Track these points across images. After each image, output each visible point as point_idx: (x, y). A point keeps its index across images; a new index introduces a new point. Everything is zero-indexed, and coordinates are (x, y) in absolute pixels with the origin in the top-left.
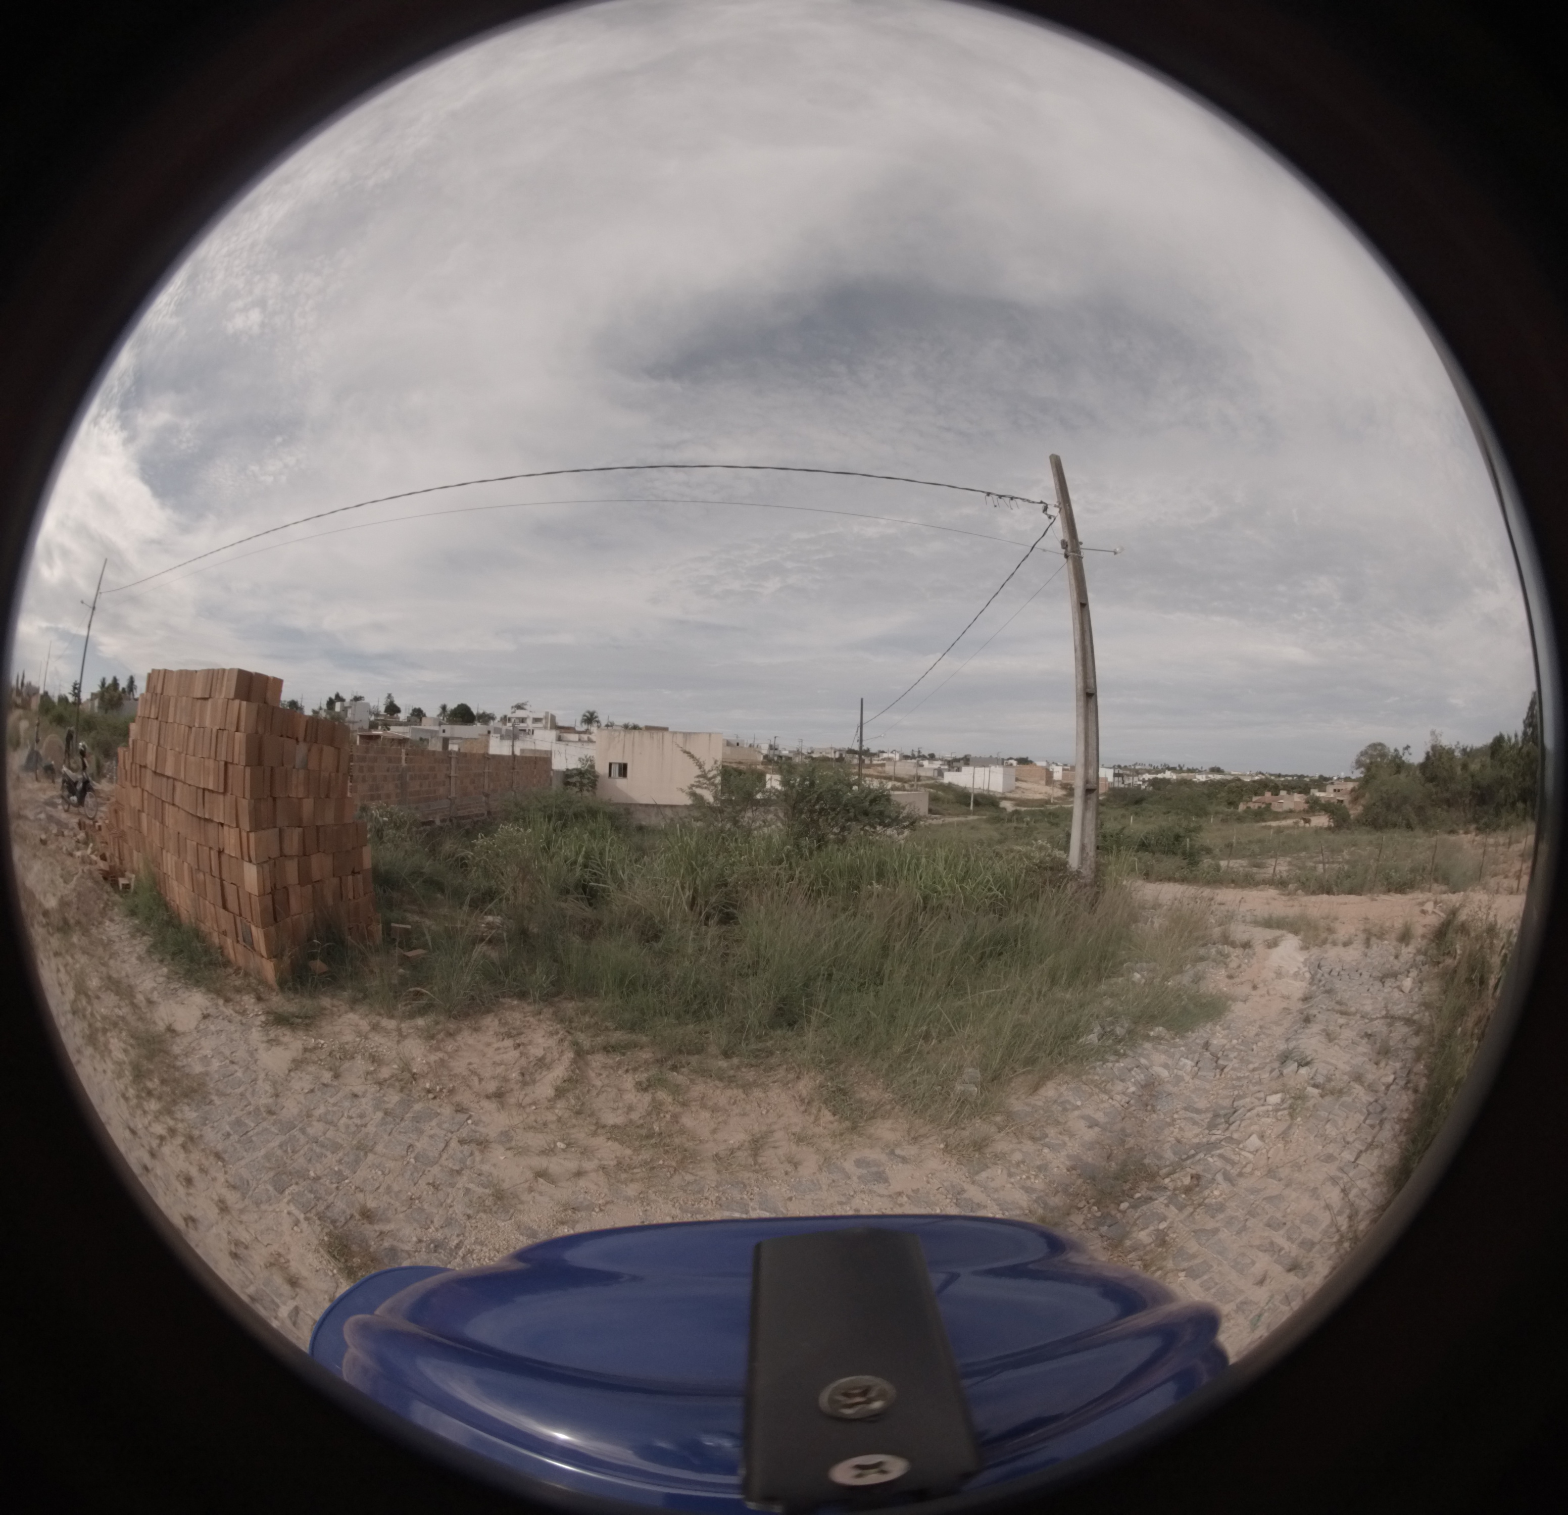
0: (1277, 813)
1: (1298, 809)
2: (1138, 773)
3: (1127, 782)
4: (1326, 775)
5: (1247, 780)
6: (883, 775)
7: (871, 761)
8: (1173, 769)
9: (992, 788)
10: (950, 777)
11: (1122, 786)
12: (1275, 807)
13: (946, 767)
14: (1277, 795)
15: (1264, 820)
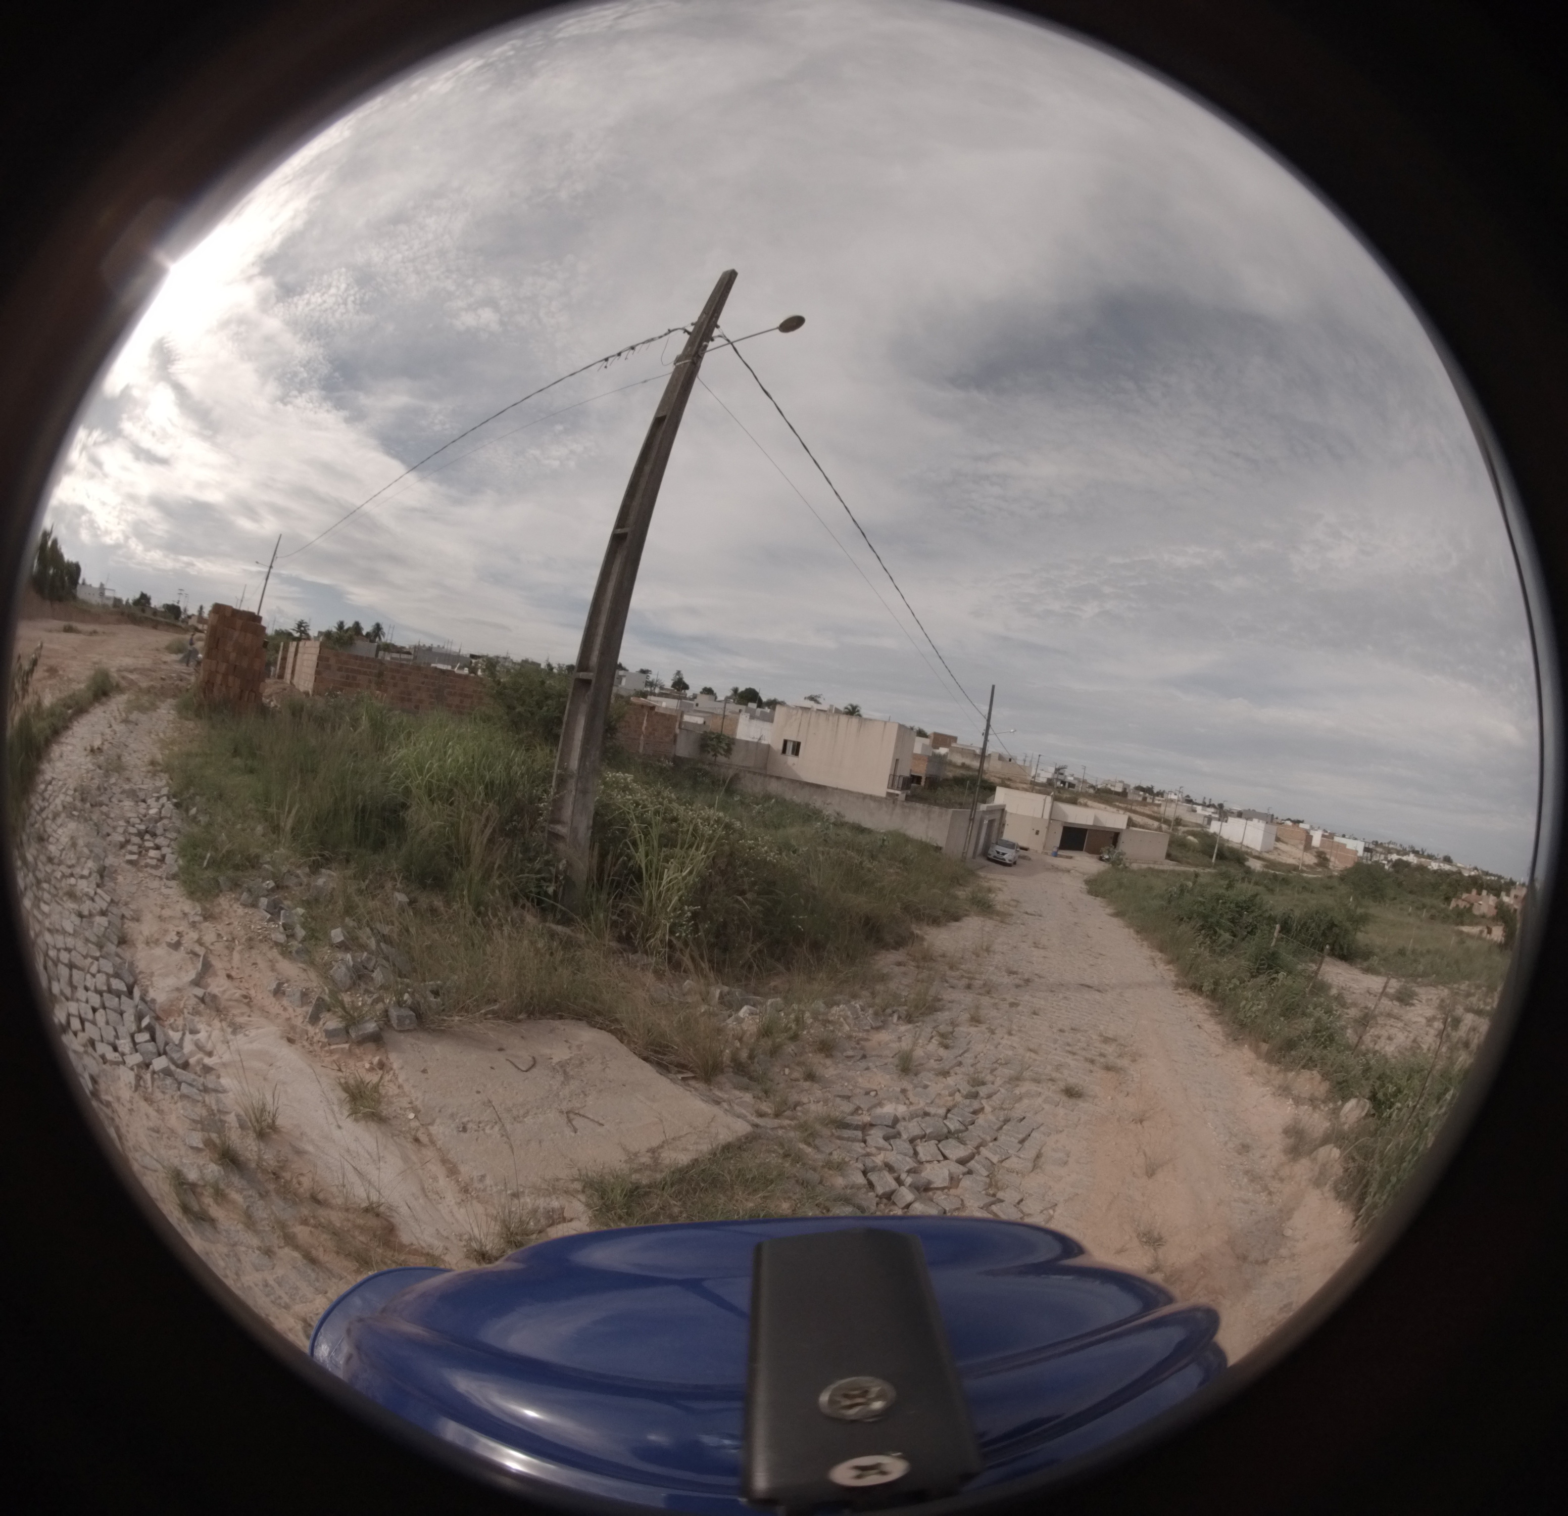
0: (1475, 916)
1: (1488, 915)
2: (1389, 851)
3: (1373, 859)
4: (1514, 879)
5: (1466, 874)
7: (1152, 799)
8: (1416, 853)
9: (1247, 844)
11: (1368, 862)
12: (1476, 912)
13: (1217, 816)
14: (1480, 895)
15: (1462, 924)
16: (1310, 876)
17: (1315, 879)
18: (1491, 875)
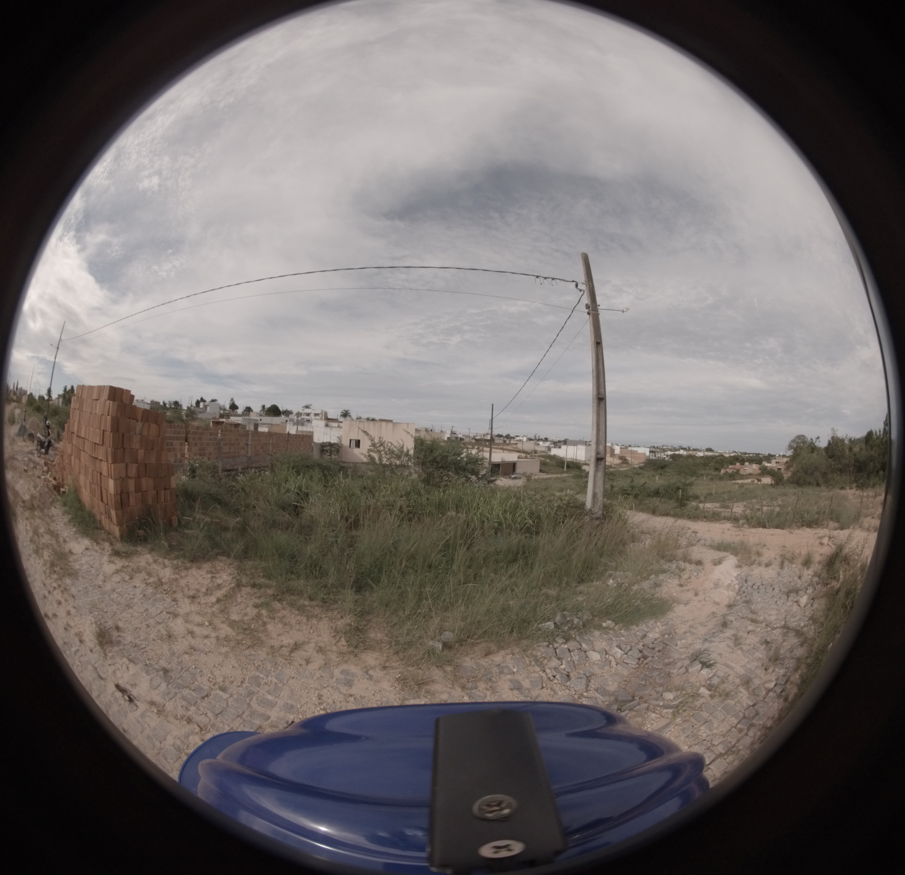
0: (743, 475)
1: (755, 473)
2: (664, 450)
3: (657, 456)
4: (772, 453)
5: (727, 455)
6: (516, 449)
7: (510, 441)
8: (685, 449)
9: (578, 458)
10: (554, 452)
11: (654, 458)
12: (742, 472)
13: (553, 446)
14: (743, 464)
15: (735, 480)
16: (621, 469)
17: (626, 470)
18: (750, 454)
